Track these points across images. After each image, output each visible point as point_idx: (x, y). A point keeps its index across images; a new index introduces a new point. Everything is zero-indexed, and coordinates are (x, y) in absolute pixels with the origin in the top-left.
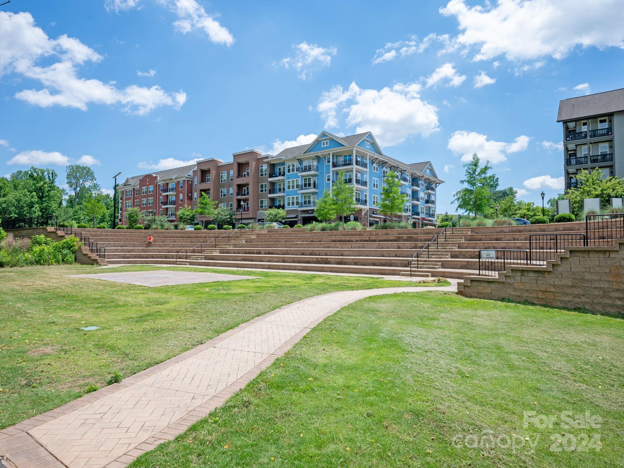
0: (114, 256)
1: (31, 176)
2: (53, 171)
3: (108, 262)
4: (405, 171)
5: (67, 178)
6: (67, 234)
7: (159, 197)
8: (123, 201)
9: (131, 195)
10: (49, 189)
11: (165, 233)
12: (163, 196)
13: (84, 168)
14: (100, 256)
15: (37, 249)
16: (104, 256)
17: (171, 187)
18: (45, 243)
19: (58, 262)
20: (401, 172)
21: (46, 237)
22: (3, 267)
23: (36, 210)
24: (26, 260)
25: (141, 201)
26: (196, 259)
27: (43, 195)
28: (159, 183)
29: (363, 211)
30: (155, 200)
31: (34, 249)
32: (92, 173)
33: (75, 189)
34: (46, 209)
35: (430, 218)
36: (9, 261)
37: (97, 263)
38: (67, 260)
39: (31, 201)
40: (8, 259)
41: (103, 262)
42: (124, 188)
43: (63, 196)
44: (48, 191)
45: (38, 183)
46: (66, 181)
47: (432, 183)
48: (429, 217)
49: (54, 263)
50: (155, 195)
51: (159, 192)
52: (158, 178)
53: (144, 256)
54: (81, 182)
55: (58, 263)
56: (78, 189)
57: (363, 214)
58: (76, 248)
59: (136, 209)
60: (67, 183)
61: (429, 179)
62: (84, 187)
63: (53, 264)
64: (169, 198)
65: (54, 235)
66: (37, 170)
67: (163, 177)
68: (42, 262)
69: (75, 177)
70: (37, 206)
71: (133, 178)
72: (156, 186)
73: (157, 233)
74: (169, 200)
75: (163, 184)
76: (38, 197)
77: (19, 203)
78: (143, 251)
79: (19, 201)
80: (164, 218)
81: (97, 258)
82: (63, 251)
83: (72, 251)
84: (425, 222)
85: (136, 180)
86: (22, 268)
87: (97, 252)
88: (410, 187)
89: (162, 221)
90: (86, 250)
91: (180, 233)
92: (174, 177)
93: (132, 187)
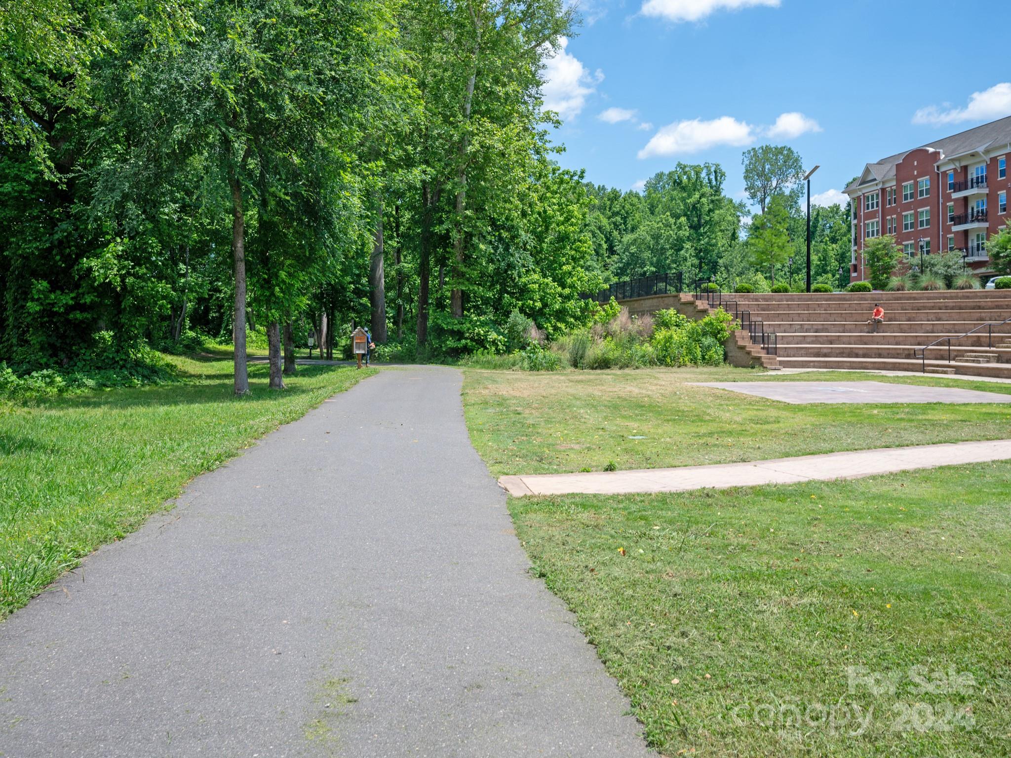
0: (798, 352)
1: (678, 184)
2: (717, 165)
3: (781, 363)
5: (746, 178)
6: (713, 306)
7: (944, 204)
8: (859, 221)
9: (877, 206)
10: (711, 206)
11: (921, 299)
12: (956, 200)
13: (779, 151)
14: (768, 351)
15: (661, 335)
16: (775, 352)
17: (975, 176)
18: (677, 326)
19: (694, 361)
21: (678, 312)
22: (609, 368)
23: (688, 255)
24: (643, 356)
25: (900, 218)
26: (973, 361)
27: (699, 221)
28: (943, 169)
30: (935, 213)
31: (657, 336)
32: (797, 160)
33: (762, 201)
34: (706, 251)
36: (617, 358)
37: (761, 364)
38: (711, 357)
39: (678, 237)
40: (617, 354)
41: (771, 364)
42: (860, 190)
43: (741, 218)
44: (710, 211)
45: (689, 196)
46: (744, 184)
49: (688, 364)
50: (935, 198)
51: (944, 190)
52: (942, 156)
53: (861, 352)
54: (774, 184)
55: (695, 363)
56: (768, 200)
58: (727, 334)
59: (887, 238)
60: (746, 189)
62: (781, 194)
63: (686, 366)
64: (972, 204)
65: (691, 309)
66: (687, 169)
67: (953, 152)
68: (669, 360)
69: (762, 175)
70: (688, 245)
71: (880, 163)
72: (937, 177)
73: (900, 299)
74: (970, 211)
75: (955, 170)
76: (690, 227)
77: (657, 243)
78: (861, 340)
79: (656, 237)
80: (956, 258)
81: (763, 355)
82: (703, 339)
83: (719, 340)
85: (887, 167)
86: (637, 371)
87: (763, 343)
89: (949, 267)
90: (743, 338)
91: (957, 297)
92: (981, 149)
93: (880, 186)
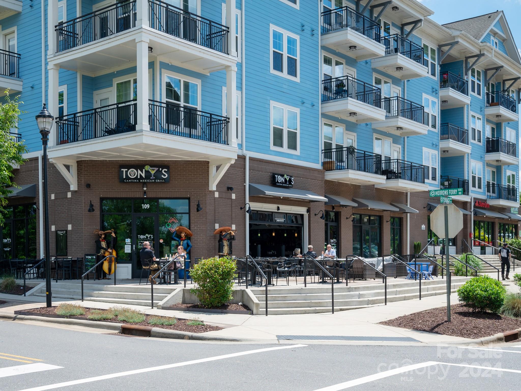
4: (417, 22)
20: (402, 29)
29: (212, 170)
35: (503, 203)
47: (508, 84)
48: (500, 197)
57: (213, 186)
61: (498, 68)
84: (489, 214)
88: (434, 92)
